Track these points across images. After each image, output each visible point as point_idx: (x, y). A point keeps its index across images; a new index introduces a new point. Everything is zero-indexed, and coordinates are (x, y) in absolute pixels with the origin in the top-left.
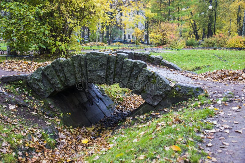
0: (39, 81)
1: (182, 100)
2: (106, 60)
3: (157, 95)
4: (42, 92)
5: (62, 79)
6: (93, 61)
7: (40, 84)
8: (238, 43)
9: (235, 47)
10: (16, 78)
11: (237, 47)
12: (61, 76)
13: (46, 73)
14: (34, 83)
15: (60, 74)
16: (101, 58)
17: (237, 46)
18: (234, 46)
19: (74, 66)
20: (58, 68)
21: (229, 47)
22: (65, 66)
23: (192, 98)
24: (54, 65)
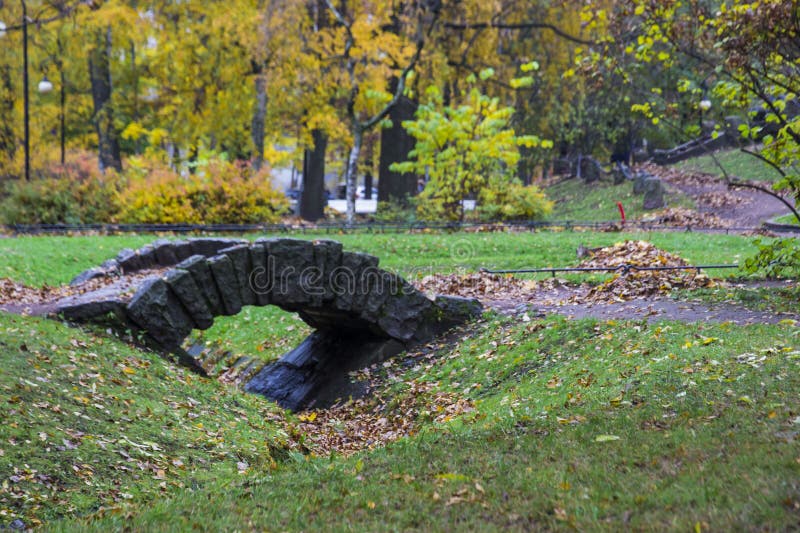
0: (164, 308)
1: (453, 324)
2: (311, 253)
3: (409, 320)
4: (172, 334)
5: (212, 300)
6: (287, 258)
7: (167, 316)
8: (169, 204)
9: (158, 221)
10: (98, 306)
11: (168, 222)
12: (209, 294)
13: (180, 290)
14: (150, 315)
15: (206, 290)
16: (303, 250)
17: (167, 215)
18: (154, 217)
19: (236, 272)
20: (204, 277)
21: (132, 220)
22: (220, 271)
23: (469, 319)
24: (195, 271)
